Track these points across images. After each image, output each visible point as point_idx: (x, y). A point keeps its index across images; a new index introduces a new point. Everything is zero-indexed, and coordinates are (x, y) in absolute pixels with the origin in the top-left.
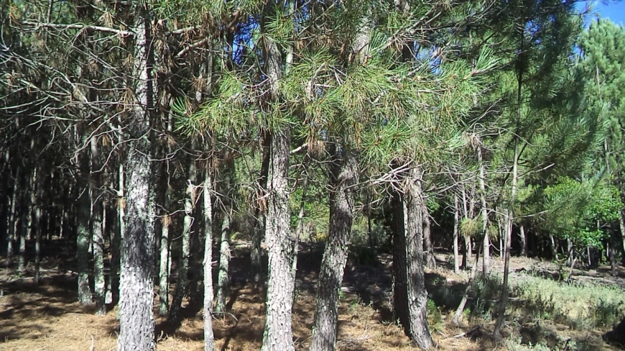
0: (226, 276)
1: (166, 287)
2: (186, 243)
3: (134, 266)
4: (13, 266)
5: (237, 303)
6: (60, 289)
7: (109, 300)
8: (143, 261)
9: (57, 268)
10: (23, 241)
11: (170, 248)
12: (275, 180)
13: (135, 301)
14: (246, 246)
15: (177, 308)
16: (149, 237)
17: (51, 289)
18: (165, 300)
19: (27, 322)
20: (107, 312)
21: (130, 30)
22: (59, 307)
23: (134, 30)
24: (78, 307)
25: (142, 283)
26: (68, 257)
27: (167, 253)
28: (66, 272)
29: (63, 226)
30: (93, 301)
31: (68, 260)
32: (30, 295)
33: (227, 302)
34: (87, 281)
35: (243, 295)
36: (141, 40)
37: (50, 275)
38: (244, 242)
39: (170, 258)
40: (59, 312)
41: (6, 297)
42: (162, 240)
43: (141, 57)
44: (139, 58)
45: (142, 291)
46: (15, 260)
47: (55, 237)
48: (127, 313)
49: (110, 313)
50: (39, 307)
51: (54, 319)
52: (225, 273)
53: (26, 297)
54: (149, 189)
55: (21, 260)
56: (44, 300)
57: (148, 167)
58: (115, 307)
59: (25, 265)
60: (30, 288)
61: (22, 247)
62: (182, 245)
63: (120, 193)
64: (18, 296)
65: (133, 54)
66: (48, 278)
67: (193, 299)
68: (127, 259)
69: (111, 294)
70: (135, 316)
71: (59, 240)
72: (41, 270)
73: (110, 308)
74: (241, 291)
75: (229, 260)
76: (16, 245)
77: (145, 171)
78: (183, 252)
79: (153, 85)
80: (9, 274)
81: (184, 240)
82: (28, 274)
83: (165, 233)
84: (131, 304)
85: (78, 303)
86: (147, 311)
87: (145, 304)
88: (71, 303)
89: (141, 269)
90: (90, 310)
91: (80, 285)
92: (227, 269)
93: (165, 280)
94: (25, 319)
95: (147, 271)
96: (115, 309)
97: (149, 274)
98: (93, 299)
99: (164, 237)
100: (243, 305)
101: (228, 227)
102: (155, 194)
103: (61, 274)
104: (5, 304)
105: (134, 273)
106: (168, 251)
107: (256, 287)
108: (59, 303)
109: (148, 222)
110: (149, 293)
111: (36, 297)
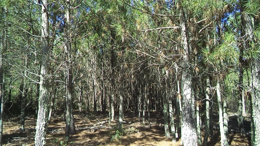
0: (227, 129)
1: (200, 132)
2: (208, 113)
3: (188, 122)
4: (141, 121)
5: (233, 142)
6: (158, 131)
7: (177, 136)
8: (191, 120)
9: (156, 122)
10: (144, 112)
11: (200, 115)
12: (254, 82)
13: (189, 138)
14: (233, 115)
15: (206, 142)
16: (193, 110)
17: (155, 130)
18: (200, 138)
19: (148, 143)
20: (177, 141)
21: (179, 26)
22: (159, 138)
23: (180, 25)
24: (165, 138)
25: (191, 130)
26: (159, 118)
27: (199, 117)
28: (159, 124)
29: (156, 106)
30: (171, 136)
31: (159, 119)
32: (148, 132)
33: (228, 141)
34: (168, 128)
35: (236, 138)
36: (184, 29)
37: (154, 125)
38: (231, 113)
39: (201, 120)
40: (159, 140)
41: (140, 133)
42: (197, 112)
43: (184, 36)
44: (183, 36)
45: (192, 134)
46: (142, 119)
47: (154, 111)
48: (186, 142)
49: (178, 142)
50: (151, 137)
51: (157, 142)
52: (226, 127)
53: (147, 133)
54: (191, 90)
55: (144, 119)
56: (153, 135)
57: (190, 81)
58: (180, 139)
59: (145, 121)
60: (148, 130)
61: (144, 114)
62: (206, 114)
63: (178, 92)
64: (144, 132)
65: (181, 35)
66: (153, 126)
67: (212, 138)
68: (185, 120)
69: (177, 134)
70: (190, 144)
71: (155, 112)
72: (151, 123)
73: (177, 140)
74: (235, 136)
75: (228, 121)
76: (142, 113)
77: (189, 83)
78: (206, 117)
79: (190, 46)
80: (140, 124)
81: (207, 112)
82: (146, 124)
83: (198, 109)
84: (188, 139)
85: (165, 137)
86: (195, 142)
87: (194, 139)
88: (162, 136)
89: (190, 124)
90: (170, 140)
91: (165, 129)
92: (227, 125)
93: (199, 129)
94: (148, 142)
95: (193, 125)
96: (179, 140)
97: (194, 126)
98: (171, 135)
99: (198, 111)
100: (237, 143)
101: (226, 106)
102: (194, 92)
103: (158, 125)
104: (140, 135)
105: (188, 126)
106: (200, 116)
107: (241, 135)
108: (158, 136)
109: (192, 104)
110: (195, 135)
111: (150, 133)
